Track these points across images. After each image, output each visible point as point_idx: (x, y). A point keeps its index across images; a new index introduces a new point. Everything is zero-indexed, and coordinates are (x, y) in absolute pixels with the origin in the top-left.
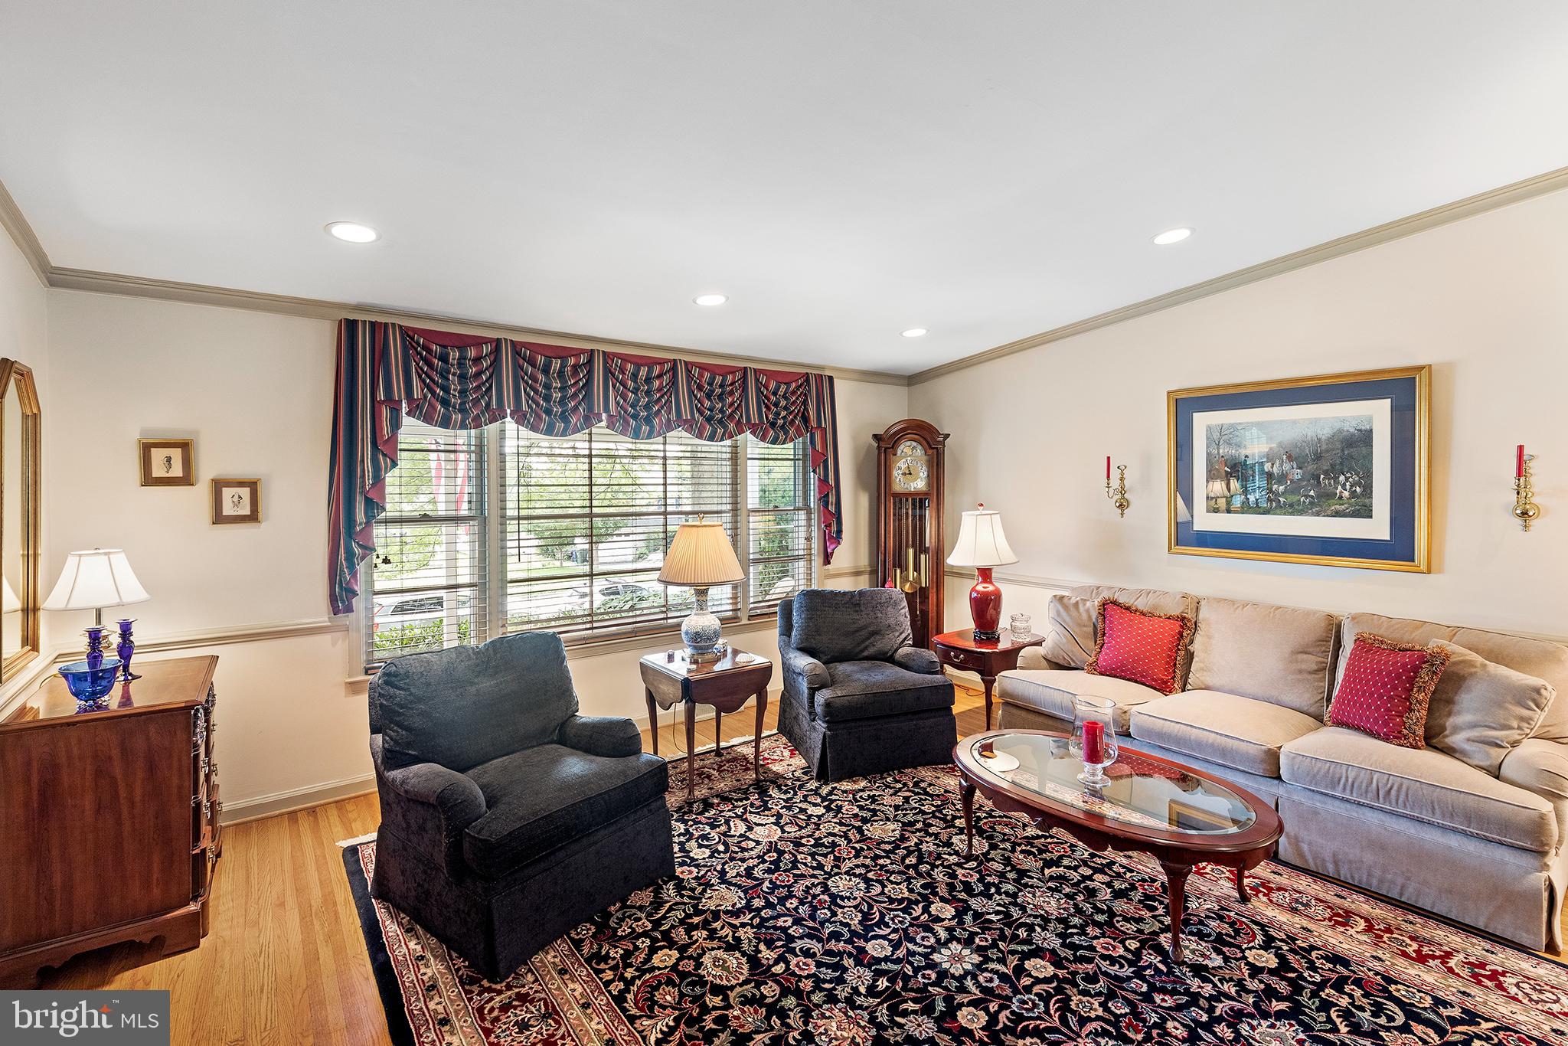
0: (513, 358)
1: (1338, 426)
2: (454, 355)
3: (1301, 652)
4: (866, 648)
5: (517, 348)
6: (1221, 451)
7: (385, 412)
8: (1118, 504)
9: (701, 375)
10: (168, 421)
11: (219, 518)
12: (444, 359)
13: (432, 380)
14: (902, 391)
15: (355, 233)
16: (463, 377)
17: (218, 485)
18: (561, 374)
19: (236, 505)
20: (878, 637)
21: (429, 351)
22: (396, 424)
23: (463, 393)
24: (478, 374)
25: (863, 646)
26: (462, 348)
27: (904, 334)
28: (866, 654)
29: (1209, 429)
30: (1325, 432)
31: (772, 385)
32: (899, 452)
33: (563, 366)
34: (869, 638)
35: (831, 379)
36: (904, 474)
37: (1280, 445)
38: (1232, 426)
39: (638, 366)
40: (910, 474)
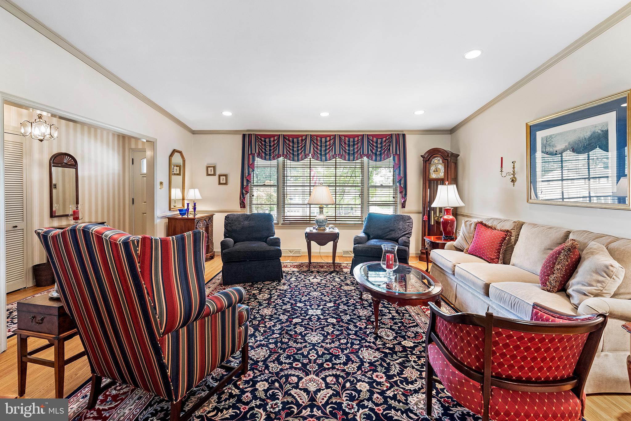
0: (283, 139)
1: (593, 130)
2: (267, 140)
3: (548, 249)
4: (387, 235)
5: (284, 136)
6: (547, 150)
7: (251, 157)
8: (511, 180)
9: (345, 139)
10: (210, 161)
11: (220, 184)
12: (265, 142)
13: (262, 147)
14: (448, 137)
15: (227, 114)
16: (270, 146)
17: (220, 176)
18: (298, 143)
19: (223, 180)
20: (393, 232)
21: (261, 140)
22: (254, 160)
23: (270, 150)
24: (274, 145)
25: (386, 234)
26: (270, 138)
27: (415, 113)
28: (387, 237)
29: (542, 139)
30: (588, 134)
31: (375, 139)
32: (432, 162)
33: (298, 141)
34: (389, 232)
35: (404, 135)
36: (434, 171)
37: (569, 144)
38: (551, 136)
39: (321, 138)
40: (437, 171)
